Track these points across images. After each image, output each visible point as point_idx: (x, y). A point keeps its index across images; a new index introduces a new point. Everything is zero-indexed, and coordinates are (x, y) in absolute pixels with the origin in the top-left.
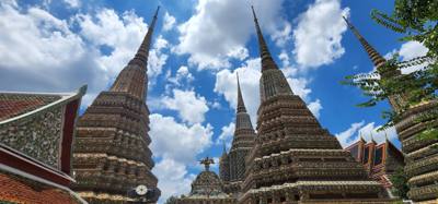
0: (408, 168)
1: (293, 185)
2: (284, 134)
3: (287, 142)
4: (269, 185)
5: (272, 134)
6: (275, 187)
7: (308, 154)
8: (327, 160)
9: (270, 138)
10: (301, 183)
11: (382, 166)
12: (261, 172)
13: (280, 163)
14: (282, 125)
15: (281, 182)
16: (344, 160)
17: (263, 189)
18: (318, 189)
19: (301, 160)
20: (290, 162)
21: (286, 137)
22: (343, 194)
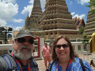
0: (86, 27)
1: (56, 30)
2: (56, 12)
3: (57, 15)
4: (48, 29)
5: (51, 11)
6: (50, 30)
7: (63, 20)
8: (67, 23)
9: (50, 13)
10: (59, 29)
11: (78, 26)
12: (45, 25)
13: (52, 23)
14: (55, 8)
15: (52, 29)
16: (72, 23)
17: (46, 31)
18: (63, 31)
19: (60, 22)
20: (56, 22)
21: (57, 13)
22: (69, 33)
